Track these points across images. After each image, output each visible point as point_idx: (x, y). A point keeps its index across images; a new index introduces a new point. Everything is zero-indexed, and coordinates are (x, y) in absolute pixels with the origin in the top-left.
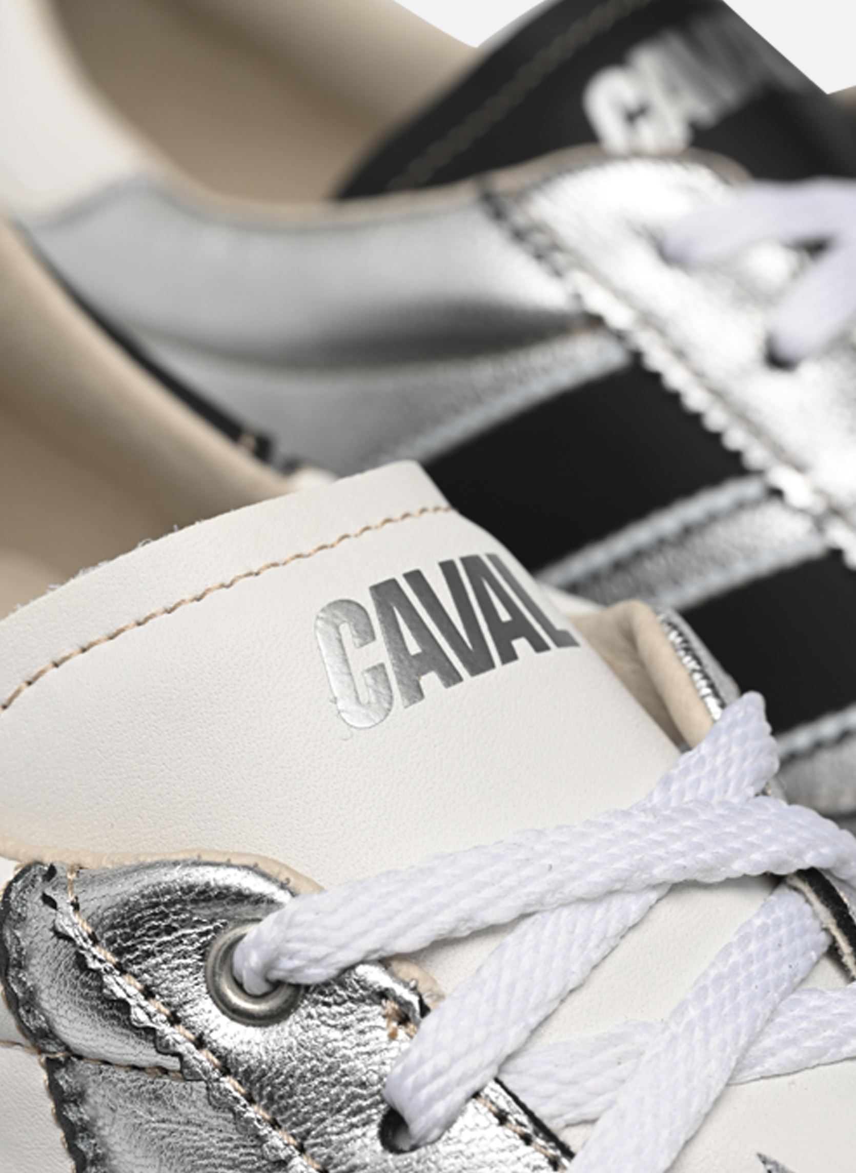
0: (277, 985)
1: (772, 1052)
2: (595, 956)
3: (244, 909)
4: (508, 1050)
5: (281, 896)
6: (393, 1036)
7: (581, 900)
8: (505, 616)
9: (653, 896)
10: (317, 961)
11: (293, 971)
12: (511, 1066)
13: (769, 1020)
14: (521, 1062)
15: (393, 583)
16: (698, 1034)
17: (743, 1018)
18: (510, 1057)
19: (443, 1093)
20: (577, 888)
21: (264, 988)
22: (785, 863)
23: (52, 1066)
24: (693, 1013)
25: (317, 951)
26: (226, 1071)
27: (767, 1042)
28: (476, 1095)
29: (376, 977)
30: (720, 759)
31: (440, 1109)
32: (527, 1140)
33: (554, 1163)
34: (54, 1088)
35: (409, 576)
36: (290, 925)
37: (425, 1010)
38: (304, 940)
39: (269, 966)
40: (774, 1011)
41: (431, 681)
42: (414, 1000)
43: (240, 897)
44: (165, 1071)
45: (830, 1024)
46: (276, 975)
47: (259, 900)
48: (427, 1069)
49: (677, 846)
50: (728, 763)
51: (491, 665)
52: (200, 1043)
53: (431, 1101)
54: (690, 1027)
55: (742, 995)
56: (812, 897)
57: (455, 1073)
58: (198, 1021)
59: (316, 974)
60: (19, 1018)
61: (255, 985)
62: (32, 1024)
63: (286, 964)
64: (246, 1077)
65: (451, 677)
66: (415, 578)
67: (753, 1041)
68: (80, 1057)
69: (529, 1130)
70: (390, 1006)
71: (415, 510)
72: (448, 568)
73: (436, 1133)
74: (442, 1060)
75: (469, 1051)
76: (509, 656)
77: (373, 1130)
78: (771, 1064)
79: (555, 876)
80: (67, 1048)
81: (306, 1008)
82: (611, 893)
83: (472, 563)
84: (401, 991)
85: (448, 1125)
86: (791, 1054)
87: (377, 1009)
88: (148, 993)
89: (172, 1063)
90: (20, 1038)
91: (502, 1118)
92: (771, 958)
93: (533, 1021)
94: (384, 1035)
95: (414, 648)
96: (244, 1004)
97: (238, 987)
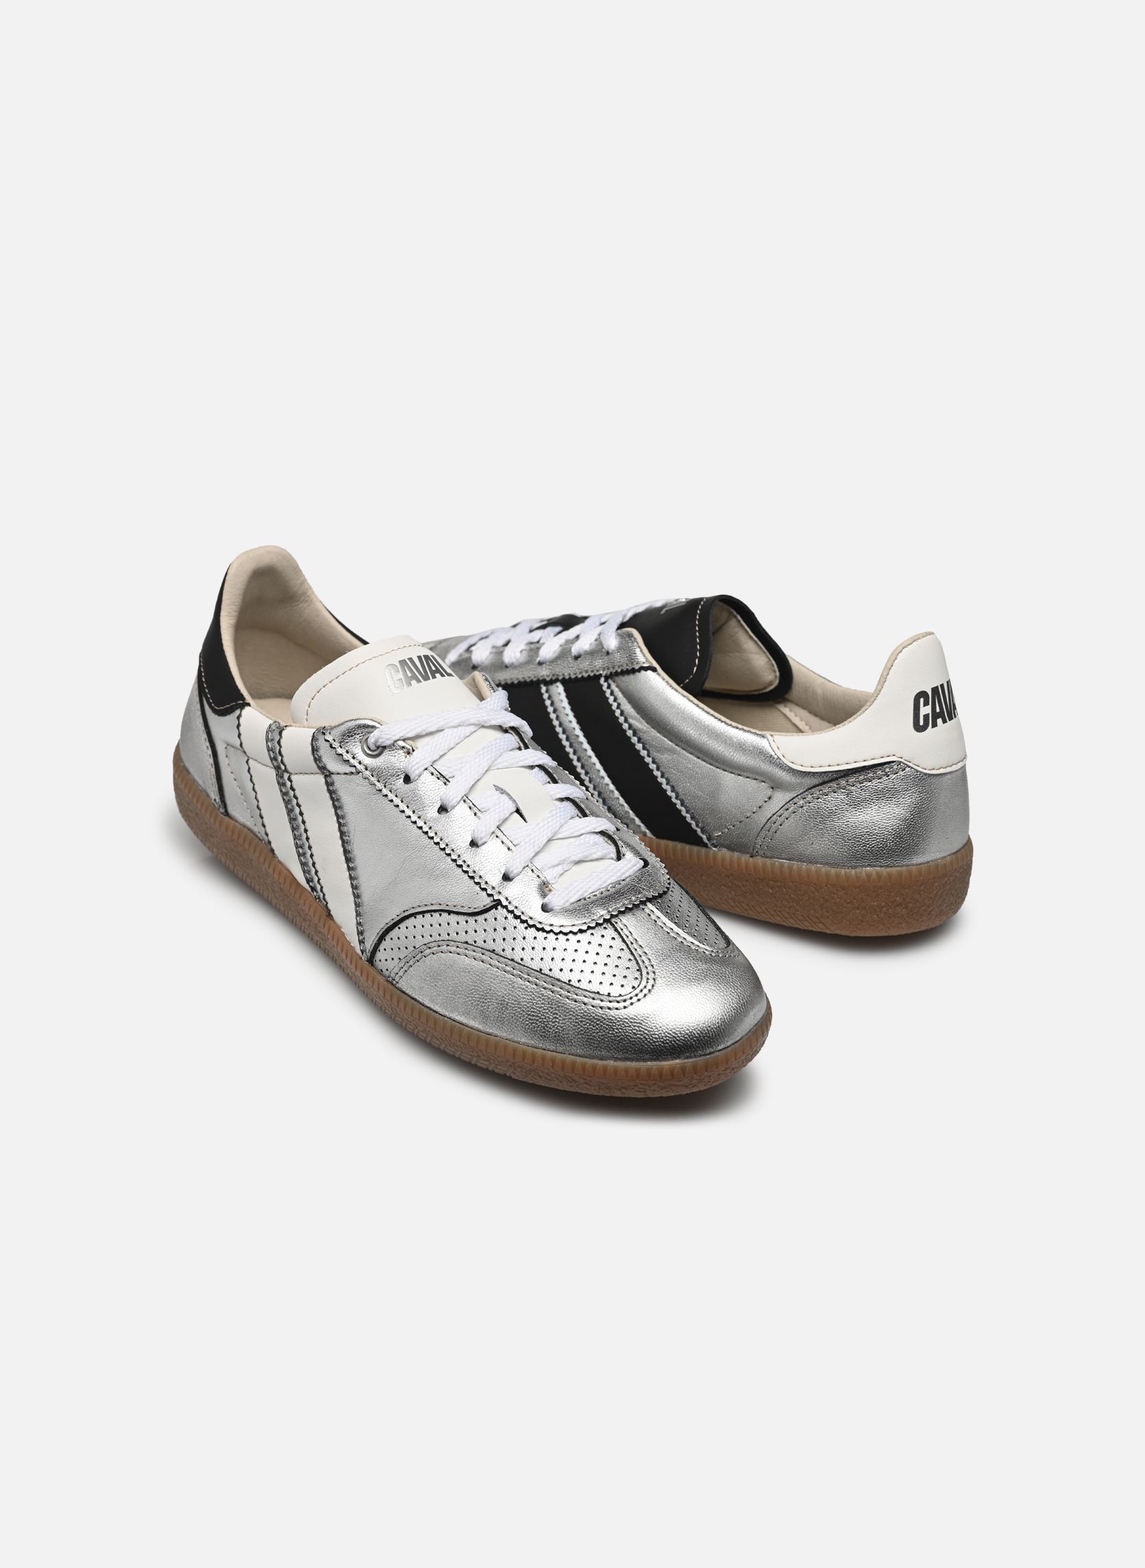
0: (378, 747)
1: (500, 763)
2: (458, 742)
3: (370, 730)
4: (435, 759)
5: (377, 725)
6: (406, 757)
7: (453, 727)
8: (434, 669)
9: (472, 728)
10: (388, 739)
11: (383, 742)
12: (435, 763)
13: (500, 756)
14: (438, 763)
15: (404, 660)
16: (482, 757)
17: (493, 754)
18: (435, 761)
19: (418, 768)
20: (452, 724)
21: (375, 748)
22: (505, 724)
23: (326, 777)
24: (481, 753)
25: (388, 737)
26: (366, 769)
27: (499, 761)
28: (426, 769)
29: (401, 743)
30: (492, 702)
31: (417, 772)
32: (439, 779)
33: (445, 784)
34: (326, 782)
35: (409, 659)
36: (381, 732)
37: (413, 751)
38: (385, 734)
39: (376, 741)
40: (502, 754)
41: (414, 682)
42: (411, 748)
43: (368, 726)
44: (352, 773)
45: (515, 758)
46: (378, 744)
47: (373, 727)
48: (415, 762)
49: (478, 716)
50: (494, 703)
51: (430, 679)
52: (360, 763)
53: (414, 771)
54: (480, 755)
55: (494, 750)
56: (513, 733)
57: (421, 764)
58: (359, 758)
59: (388, 743)
60: (317, 764)
61: (373, 747)
62: (320, 765)
63: (381, 741)
64: (372, 771)
65: (419, 681)
66: (411, 659)
67: (496, 760)
68: (333, 774)
69: (439, 776)
70: (405, 750)
71: (413, 645)
72: (419, 658)
73: (417, 778)
74: (418, 760)
75: (425, 759)
76: (434, 677)
77: (402, 780)
78: (500, 766)
79: (446, 721)
80: (329, 771)
81: (386, 752)
82: (460, 726)
83: (426, 657)
84: (409, 747)
85: (420, 776)
86: (506, 764)
87: (402, 751)
88: (347, 752)
89: (353, 770)
90: (318, 771)
91: (432, 774)
92: (502, 744)
93: (441, 754)
94: (404, 757)
95: (409, 675)
96: (370, 753)
97: (369, 748)
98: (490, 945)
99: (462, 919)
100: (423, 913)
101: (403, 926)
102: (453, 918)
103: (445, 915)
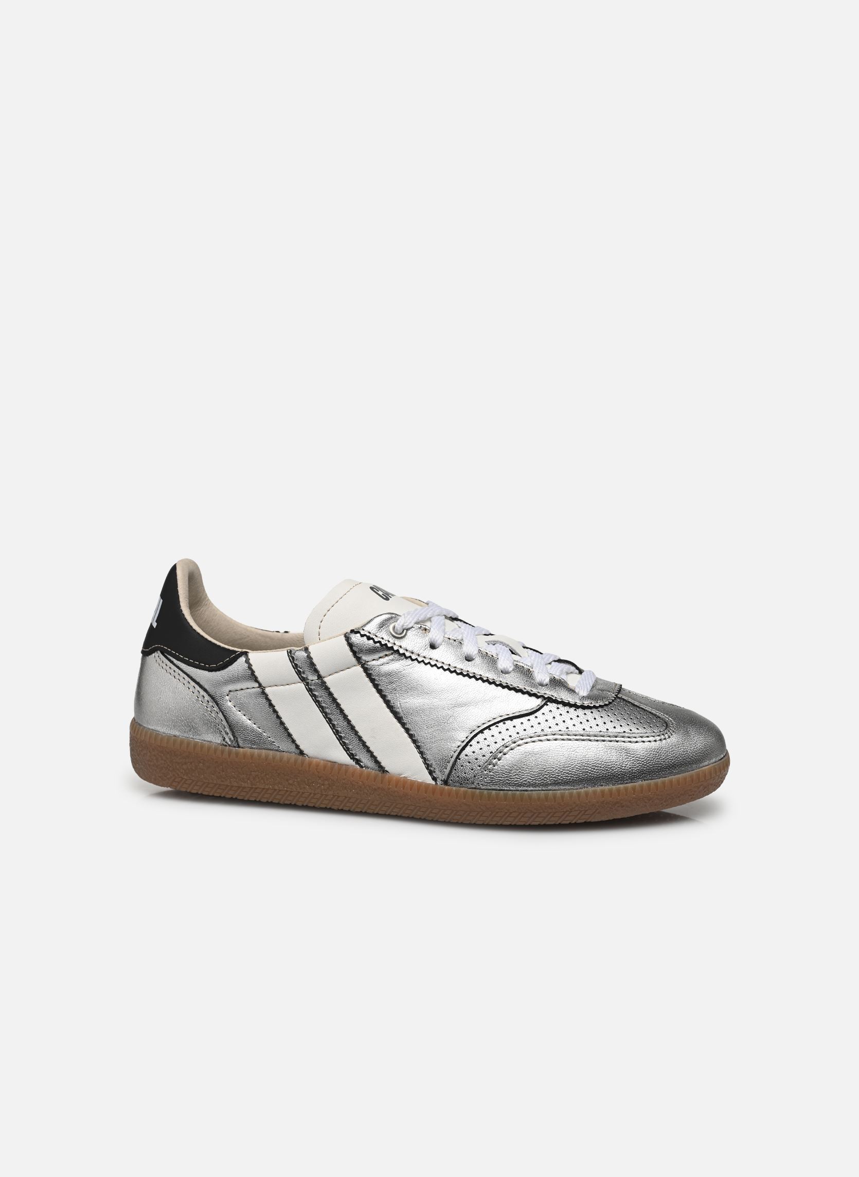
0: (403, 630)
10: (410, 623)
11: (407, 626)
21: (402, 632)
23: (363, 665)
63: (405, 625)
68: (368, 661)
81: (409, 634)
87: (420, 630)
96: (397, 636)
97: (396, 633)
98: (555, 729)
99: (524, 719)
100: (488, 728)
101: (473, 742)
102: (517, 722)
103: (508, 722)
